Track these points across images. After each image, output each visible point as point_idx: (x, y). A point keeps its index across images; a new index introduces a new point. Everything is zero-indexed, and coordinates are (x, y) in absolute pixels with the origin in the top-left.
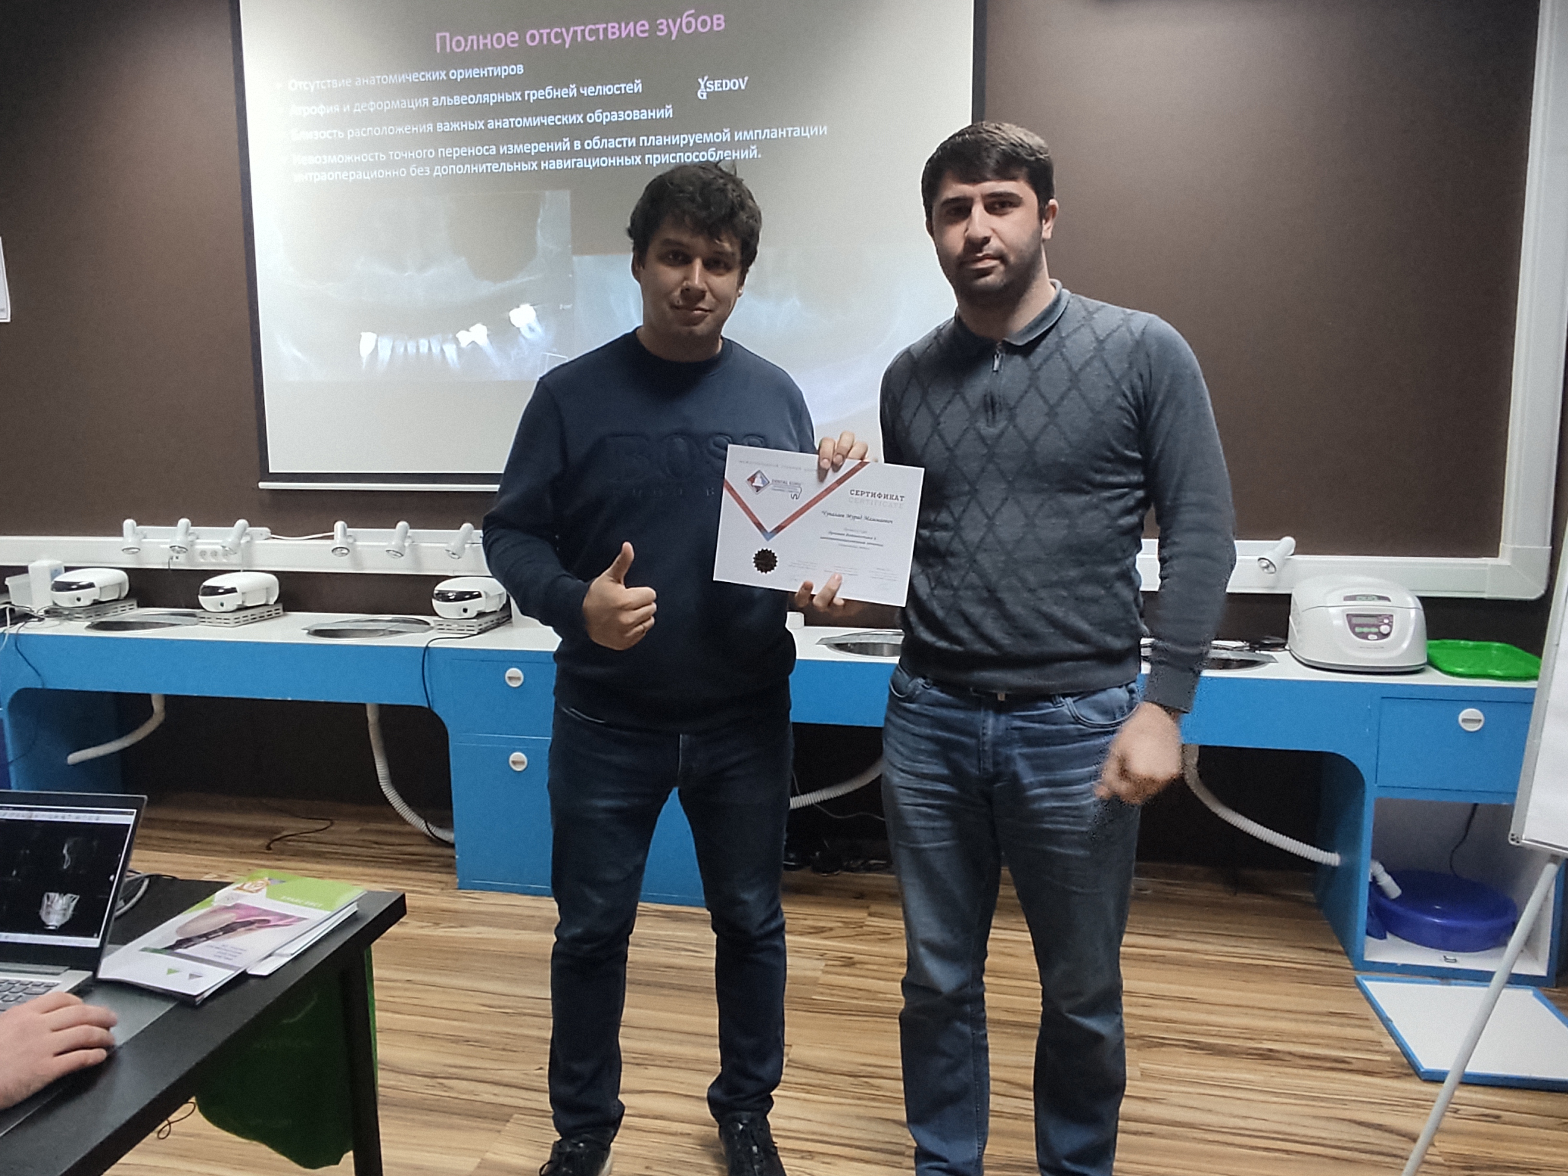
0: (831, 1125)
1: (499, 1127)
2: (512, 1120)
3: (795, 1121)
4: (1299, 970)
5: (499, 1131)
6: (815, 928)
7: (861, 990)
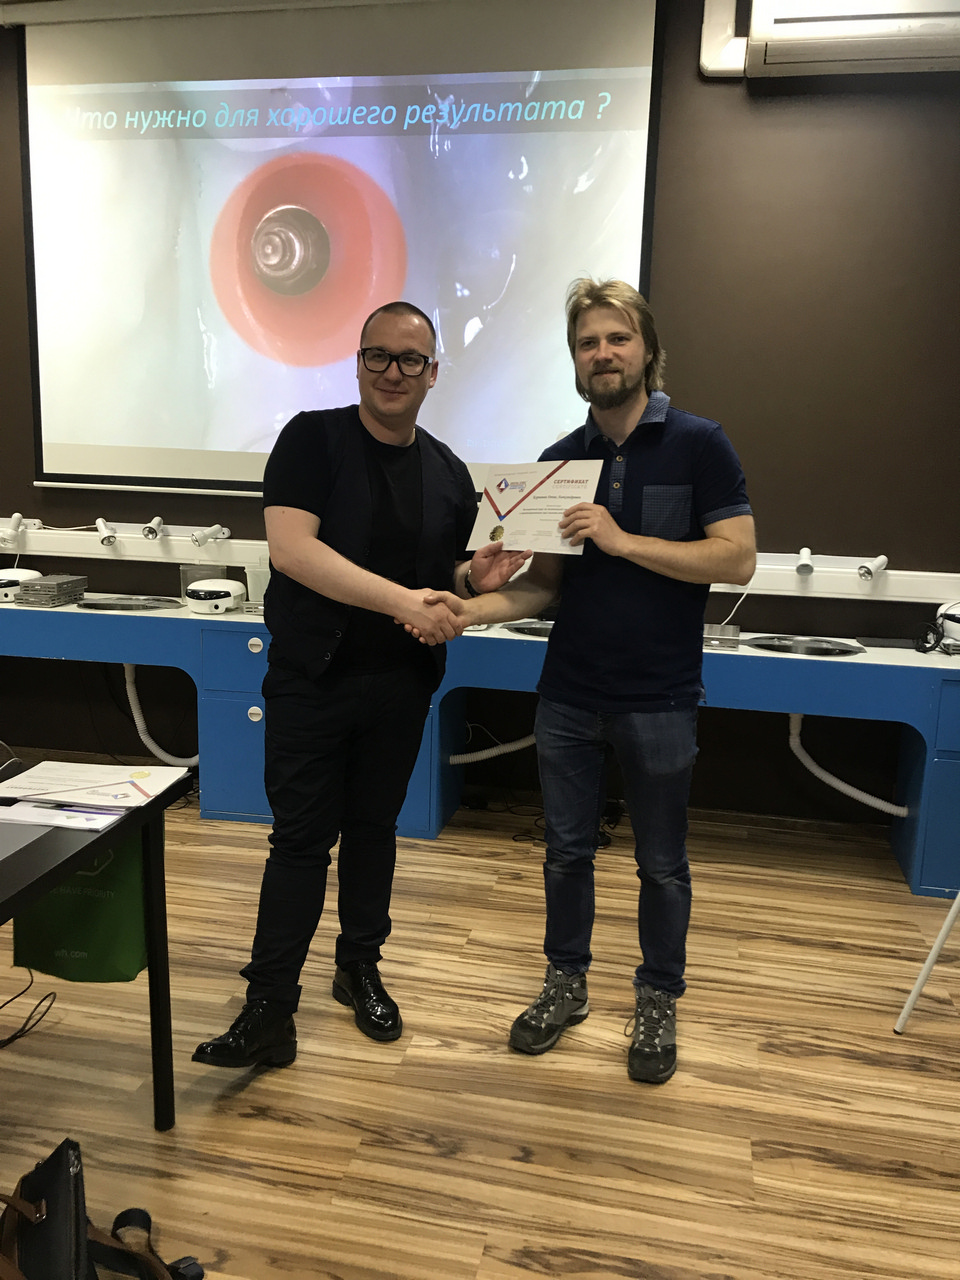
4: (870, 892)
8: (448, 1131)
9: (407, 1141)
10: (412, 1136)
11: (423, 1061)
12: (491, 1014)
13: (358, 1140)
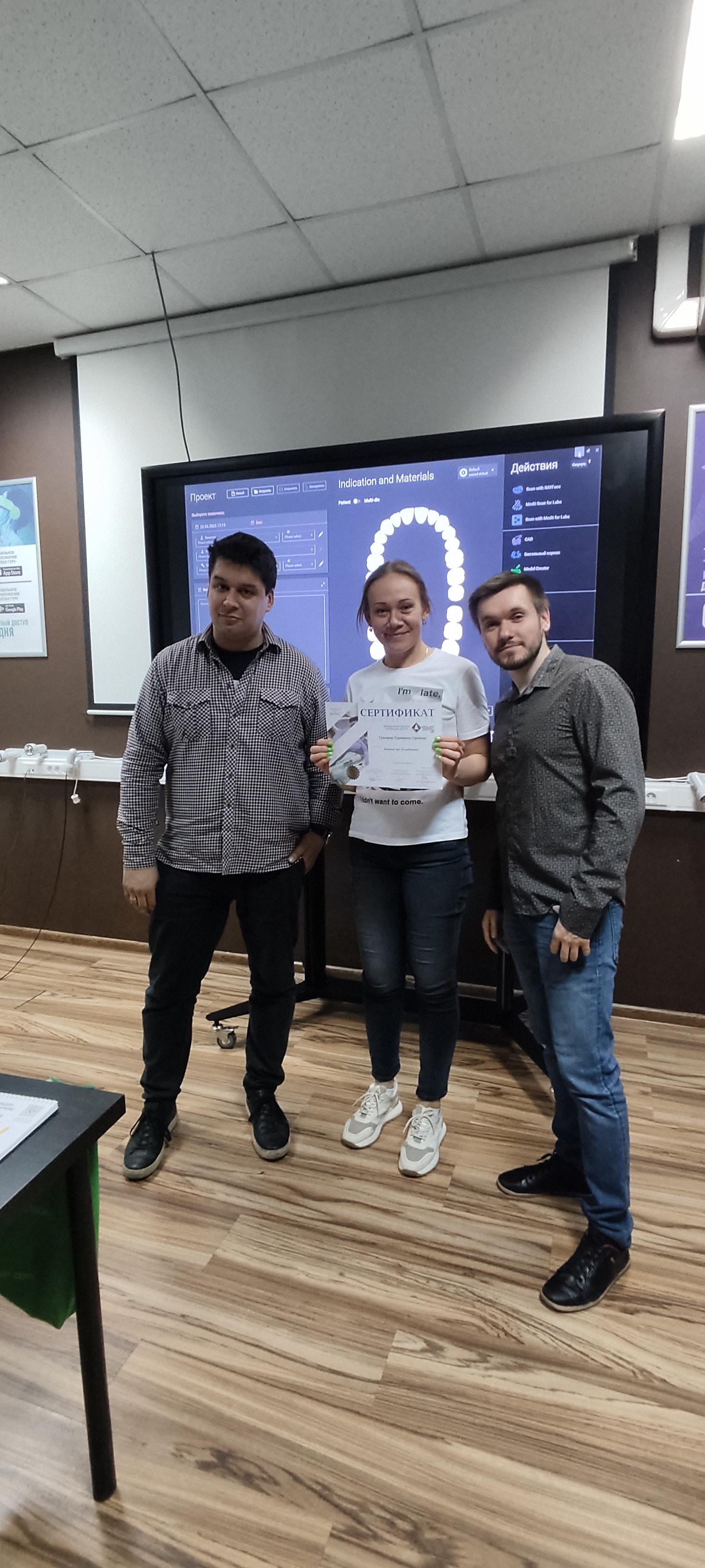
0: (487, 1244)
1: (228, 1225)
2: (238, 1220)
3: (458, 1238)
5: (228, 1229)
6: (470, 1060)
7: (507, 1118)
8: (436, 1519)
9: (387, 1536)
10: (392, 1524)
11: (407, 1378)
12: (481, 1299)
13: (327, 1527)
